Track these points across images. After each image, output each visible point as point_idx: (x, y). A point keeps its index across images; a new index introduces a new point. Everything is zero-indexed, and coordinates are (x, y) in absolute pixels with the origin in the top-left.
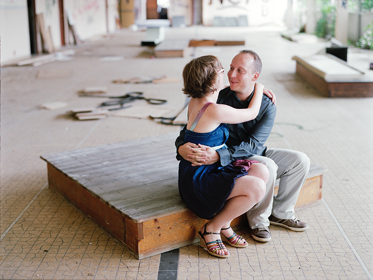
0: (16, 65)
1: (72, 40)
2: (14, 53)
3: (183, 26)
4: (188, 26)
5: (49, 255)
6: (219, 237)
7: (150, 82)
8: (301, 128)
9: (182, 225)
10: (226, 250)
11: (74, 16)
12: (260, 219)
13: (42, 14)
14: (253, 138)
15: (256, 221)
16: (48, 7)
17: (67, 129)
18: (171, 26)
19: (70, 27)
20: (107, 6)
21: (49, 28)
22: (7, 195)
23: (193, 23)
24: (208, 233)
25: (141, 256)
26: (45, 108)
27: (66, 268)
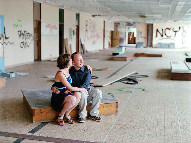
0: (50, 61)
1: (82, 51)
2: (51, 55)
3: (142, 47)
4: (145, 47)
5: (6, 119)
6: (63, 118)
7: (100, 70)
8: (144, 90)
9: (52, 113)
10: (63, 123)
11: (85, 41)
12: (81, 114)
13: (67, 39)
14: (84, 84)
15: (80, 115)
16: (70, 36)
17: (48, 85)
18: (136, 47)
19: (82, 45)
20: (104, 37)
21: (70, 45)
22: (8, 103)
23: (147, 46)
24: (59, 117)
25: (34, 122)
26: (47, 77)
27: (8, 123)
